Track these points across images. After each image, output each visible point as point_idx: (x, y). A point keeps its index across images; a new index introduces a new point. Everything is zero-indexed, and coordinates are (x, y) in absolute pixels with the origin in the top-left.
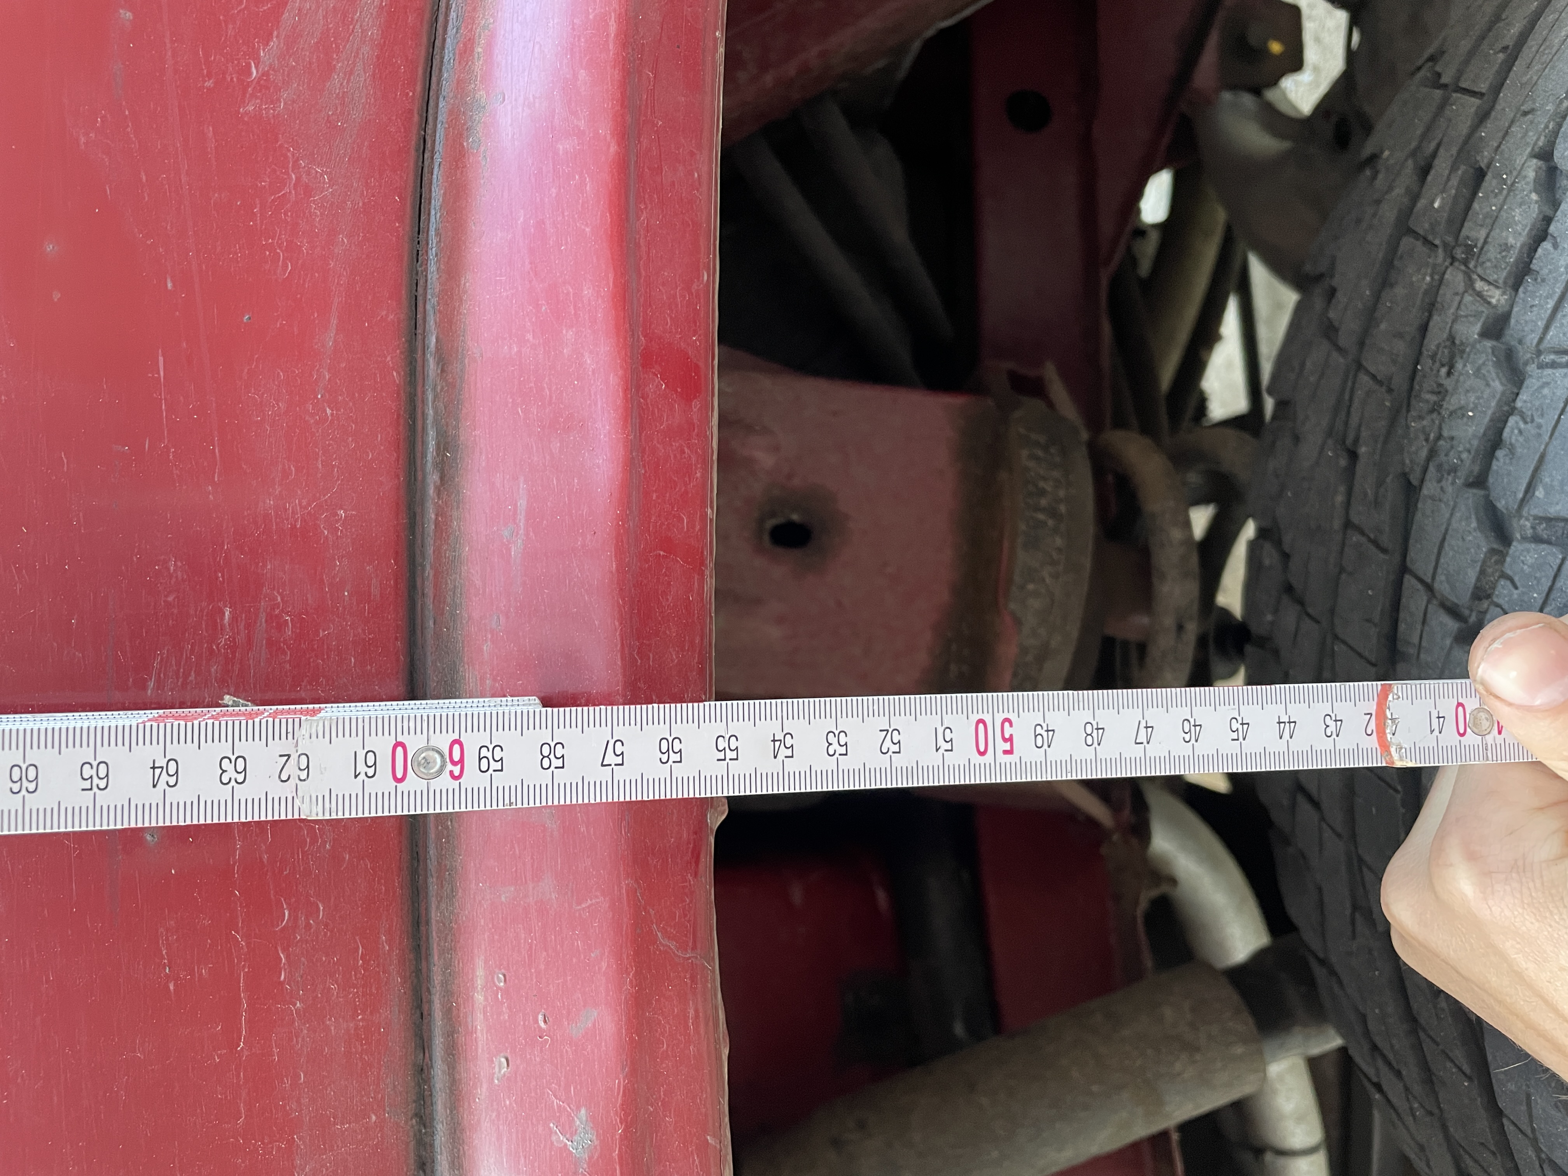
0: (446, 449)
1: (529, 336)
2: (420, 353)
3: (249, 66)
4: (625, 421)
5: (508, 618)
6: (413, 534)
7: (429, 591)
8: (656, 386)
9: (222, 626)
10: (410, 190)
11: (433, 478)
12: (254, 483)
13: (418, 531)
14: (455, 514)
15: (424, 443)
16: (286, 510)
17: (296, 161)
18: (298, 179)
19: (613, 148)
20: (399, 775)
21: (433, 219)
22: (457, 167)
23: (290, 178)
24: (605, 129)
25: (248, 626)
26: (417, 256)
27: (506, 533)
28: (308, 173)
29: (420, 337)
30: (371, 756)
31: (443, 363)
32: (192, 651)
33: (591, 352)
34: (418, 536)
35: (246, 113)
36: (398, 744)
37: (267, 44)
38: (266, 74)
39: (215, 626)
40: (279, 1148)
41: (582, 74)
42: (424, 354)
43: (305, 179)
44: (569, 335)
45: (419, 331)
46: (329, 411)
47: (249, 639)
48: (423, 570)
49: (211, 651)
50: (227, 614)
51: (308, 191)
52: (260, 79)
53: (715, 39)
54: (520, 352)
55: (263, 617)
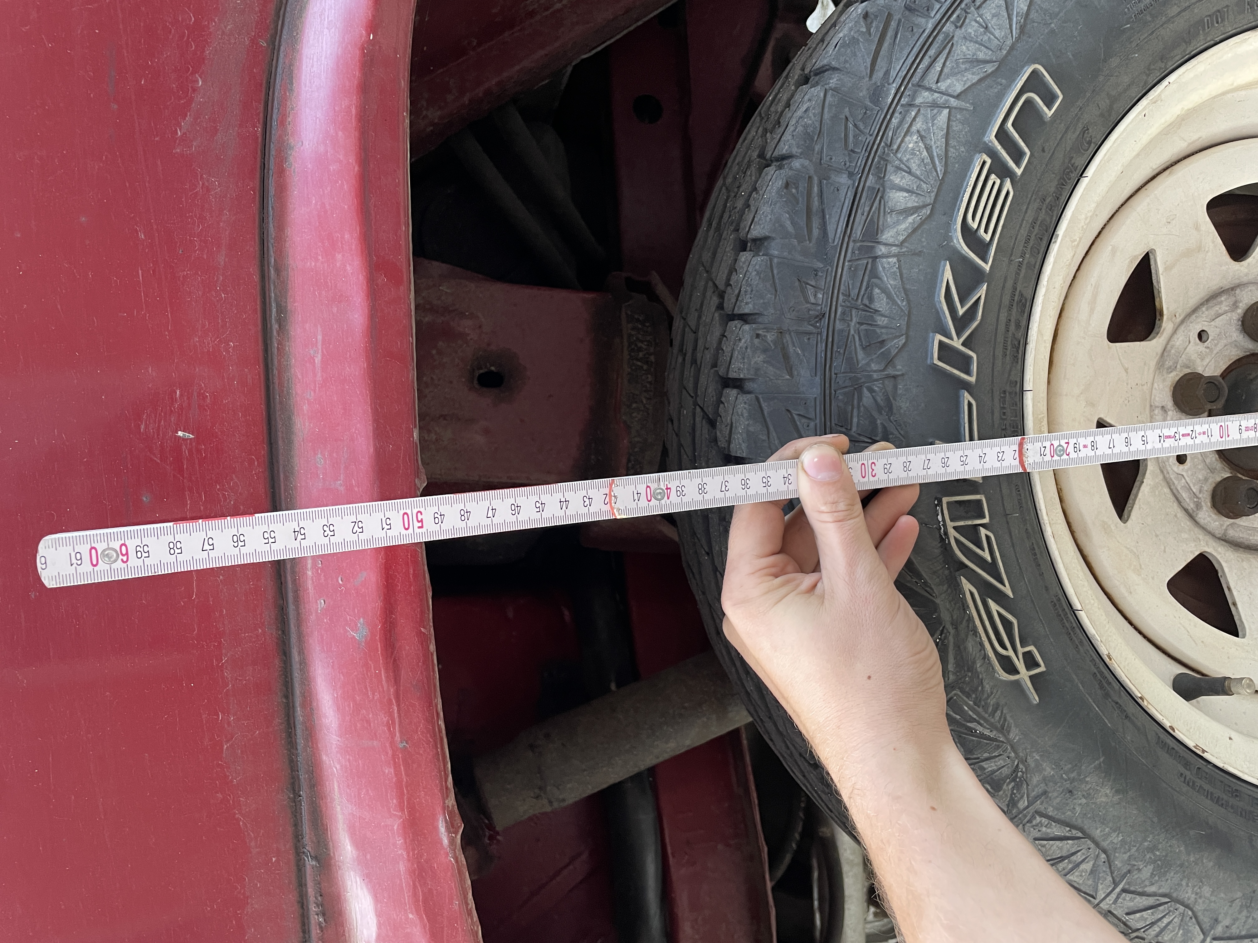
0: (281, 313)
1: (320, 258)
2: (266, 267)
3: (176, 130)
4: (368, 297)
5: (315, 392)
6: (267, 354)
7: (276, 381)
8: (382, 279)
9: (176, 398)
10: (258, 188)
11: (275, 327)
12: (188, 330)
13: (269, 353)
14: (287, 344)
15: (271, 311)
16: (204, 343)
17: (201, 176)
18: (203, 184)
19: (356, 168)
20: (95, 563)
21: (270, 202)
22: (281, 177)
23: (199, 184)
24: (352, 160)
25: (188, 398)
26: (263, 220)
27: (312, 352)
28: (208, 181)
29: (266, 259)
30: (78, 555)
31: (278, 271)
32: (162, 411)
33: (350, 265)
34: (269, 355)
35: (177, 153)
36: (92, 548)
37: (185, 119)
38: (185, 133)
39: (173, 399)
40: (214, 645)
41: (340, 133)
42: (268, 267)
43: (206, 184)
44: (339, 256)
45: (266, 256)
46: (223, 295)
47: (189, 404)
48: (272, 371)
49: (171, 411)
50: (178, 393)
51: (208, 190)
52: (182, 136)
53: (404, 116)
54: (315, 265)
55: (195, 394)
